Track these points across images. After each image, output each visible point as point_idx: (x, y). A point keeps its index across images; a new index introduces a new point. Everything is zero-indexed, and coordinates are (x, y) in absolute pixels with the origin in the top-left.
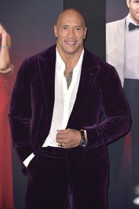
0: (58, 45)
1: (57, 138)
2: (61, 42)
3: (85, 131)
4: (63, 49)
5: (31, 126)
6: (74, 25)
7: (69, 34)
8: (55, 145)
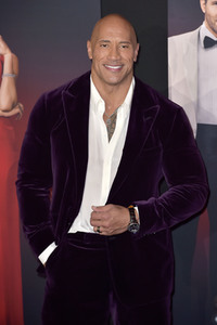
0: (93, 72)
1: (92, 219)
2: (98, 66)
3: (136, 208)
4: (101, 78)
5: (51, 199)
6: (119, 39)
7: (110, 55)
8: (89, 229)
